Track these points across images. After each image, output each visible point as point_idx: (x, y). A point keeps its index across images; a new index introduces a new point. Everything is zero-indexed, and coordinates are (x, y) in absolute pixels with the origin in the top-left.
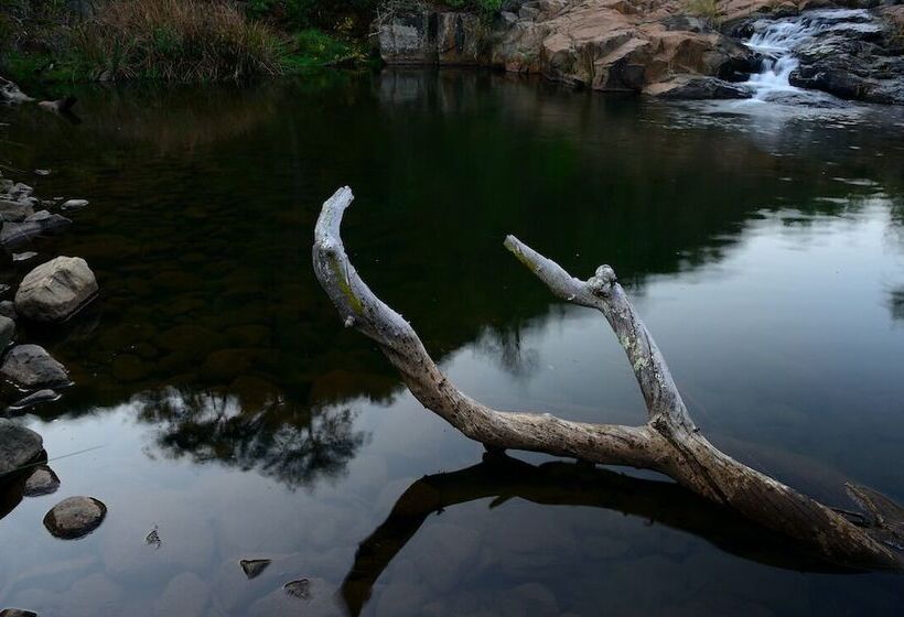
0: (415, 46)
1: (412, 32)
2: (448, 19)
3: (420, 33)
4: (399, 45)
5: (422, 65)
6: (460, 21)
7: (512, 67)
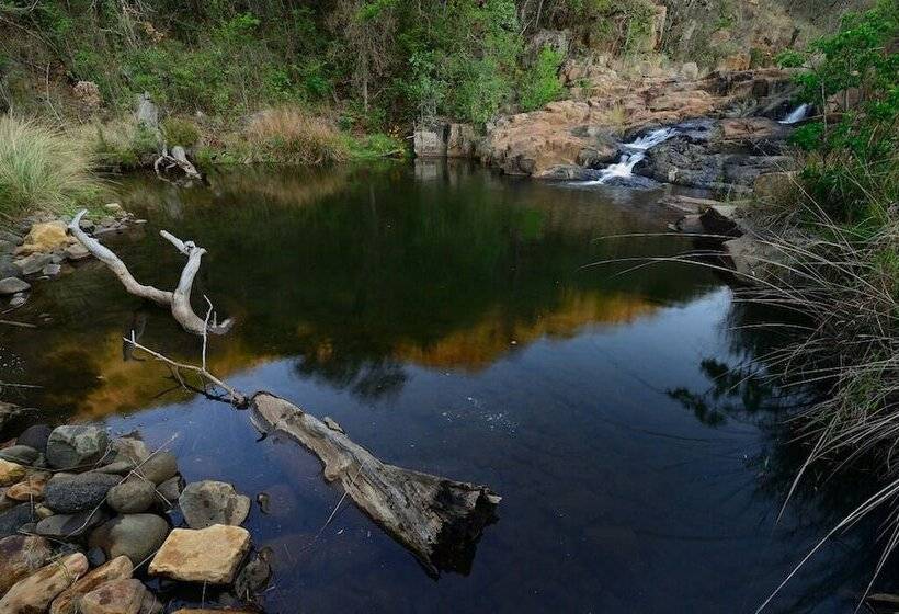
0: (434, 145)
1: (433, 136)
2: (454, 128)
3: (438, 136)
4: (425, 143)
5: (438, 157)
6: (460, 129)
7: (484, 160)
